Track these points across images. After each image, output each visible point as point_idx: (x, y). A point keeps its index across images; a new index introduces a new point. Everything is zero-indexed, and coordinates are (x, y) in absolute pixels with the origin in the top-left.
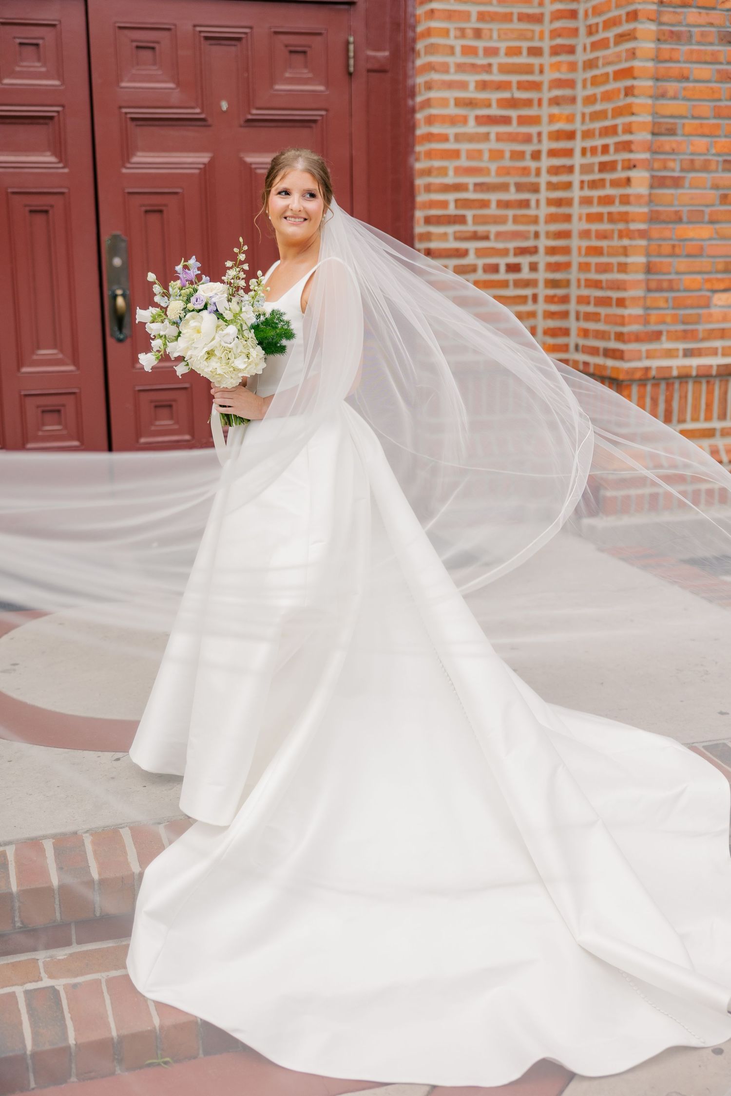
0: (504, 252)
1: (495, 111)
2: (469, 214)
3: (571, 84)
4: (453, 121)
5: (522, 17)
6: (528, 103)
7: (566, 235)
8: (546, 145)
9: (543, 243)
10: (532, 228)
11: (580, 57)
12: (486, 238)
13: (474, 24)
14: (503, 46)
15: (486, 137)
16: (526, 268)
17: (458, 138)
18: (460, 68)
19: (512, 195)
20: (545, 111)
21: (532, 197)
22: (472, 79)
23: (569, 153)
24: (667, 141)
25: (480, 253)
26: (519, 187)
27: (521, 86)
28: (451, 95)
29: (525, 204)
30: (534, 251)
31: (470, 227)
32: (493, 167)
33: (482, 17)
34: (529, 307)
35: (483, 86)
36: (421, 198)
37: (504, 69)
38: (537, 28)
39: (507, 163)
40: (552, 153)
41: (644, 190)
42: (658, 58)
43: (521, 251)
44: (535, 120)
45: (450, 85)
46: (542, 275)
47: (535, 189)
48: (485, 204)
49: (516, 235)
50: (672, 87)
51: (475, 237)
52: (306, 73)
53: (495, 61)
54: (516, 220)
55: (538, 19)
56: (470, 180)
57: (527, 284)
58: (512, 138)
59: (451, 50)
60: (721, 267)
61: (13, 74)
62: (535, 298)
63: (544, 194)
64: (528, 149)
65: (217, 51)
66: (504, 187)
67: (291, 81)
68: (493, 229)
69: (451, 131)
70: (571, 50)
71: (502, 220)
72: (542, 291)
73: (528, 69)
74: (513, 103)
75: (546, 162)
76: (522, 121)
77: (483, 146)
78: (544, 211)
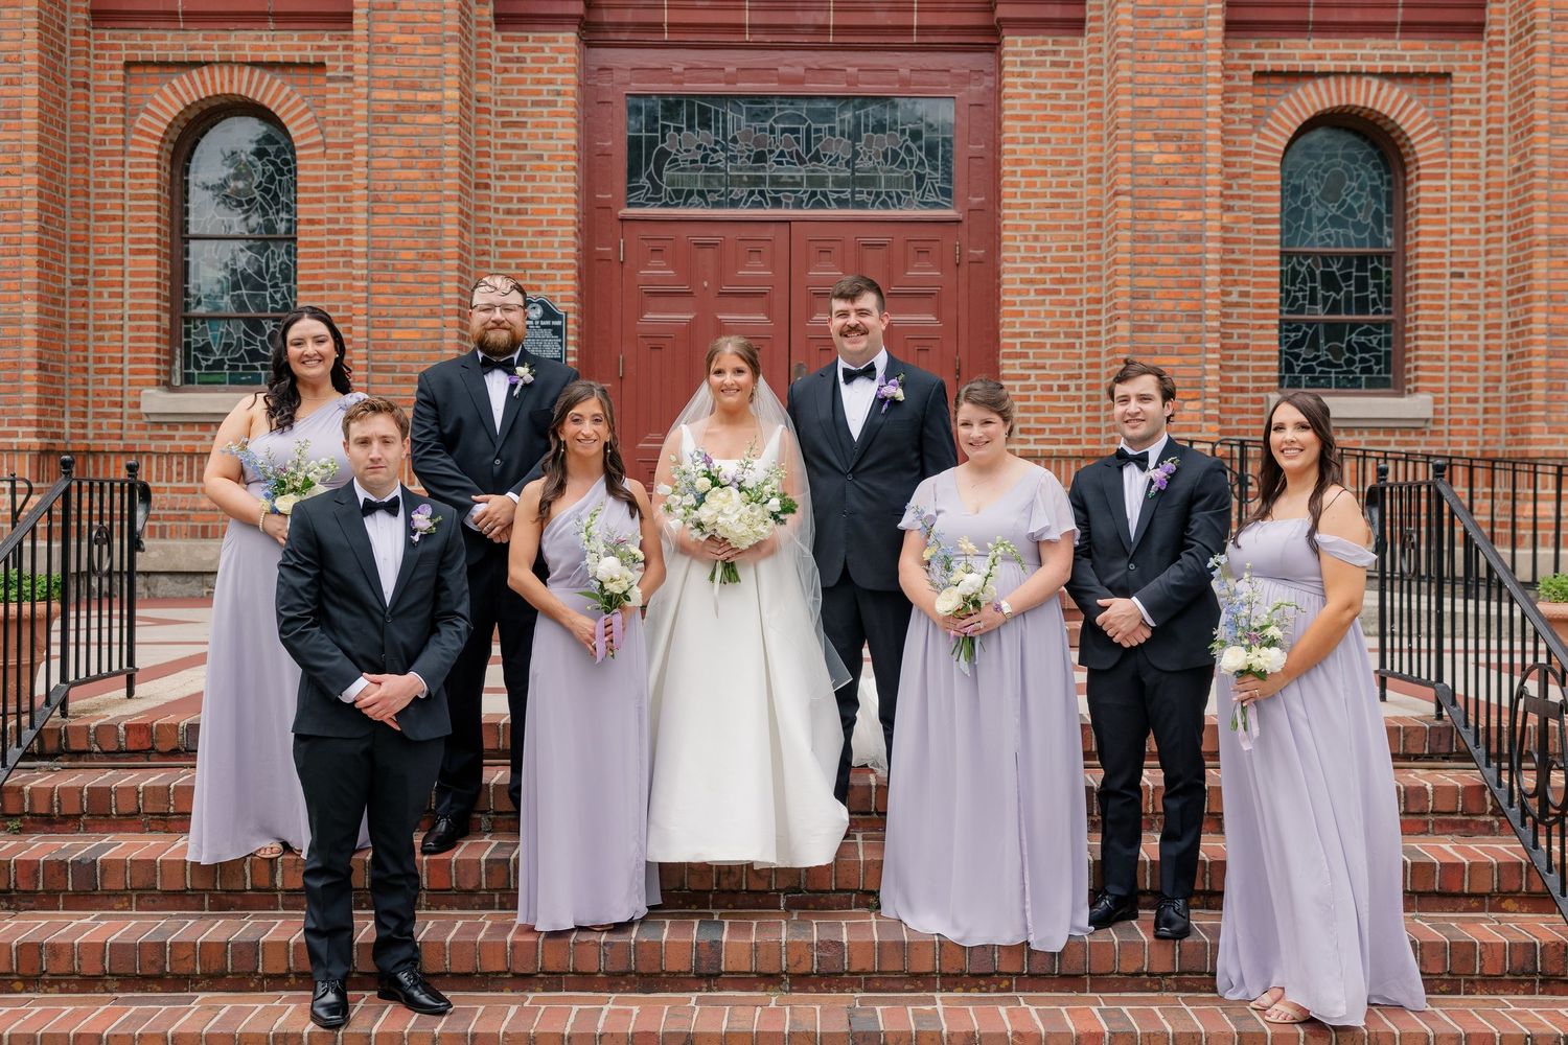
0: (1057, 378)
1: (1048, 286)
2: (1031, 352)
3: (1099, 268)
4: (1019, 292)
5: (1067, 228)
6: (1073, 281)
7: (1098, 365)
8: (1085, 307)
9: (1085, 371)
10: (1077, 362)
11: (1104, 250)
12: (1044, 367)
13: (1033, 232)
14: (1054, 245)
15: (1043, 303)
16: (1073, 389)
17: (1022, 303)
18: (1024, 259)
19: (1062, 340)
20: (1086, 285)
21: (1077, 341)
22: (1032, 266)
23: (1098, 312)
24: (1144, 303)
25: (1038, 377)
26: (1067, 335)
27: (1067, 270)
28: (1017, 276)
29: (1073, 346)
30: (1079, 377)
31: (1031, 360)
32: (1048, 321)
33: (1039, 228)
34: (1076, 414)
35: (1041, 270)
36: (1004, 341)
37: (1054, 260)
38: (1078, 234)
39: (1058, 319)
40: (1089, 312)
41: (1126, 334)
42: (1133, 252)
43: (1071, 377)
44: (1078, 292)
45: (1017, 270)
46: (1084, 393)
47: (1079, 336)
48: (1042, 346)
49: (1064, 366)
50: (1146, 269)
51: (1035, 367)
52: (929, 265)
53: (1048, 255)
54: (1065, 356)
55: (1079, 228)
56: (1032, 330)
57: (1074, 399)
58: (1060, 303)
59: (1018, 248)
60: (1188, 384)
61: (744, 269)
62: (1080, 408)
63: (1085, 339)
64: (1073, 310)
65: (870, 253)
66: (1057, 335)
67: (918, 269)
68: (1048, 362)
69: (1018, 299)
70: (1098, 247)
71: (1055, 356)
72: (1084, 404)
73: (1073, 259)
74: (1062, 281)
75: (1085, 318)
76: (1068, 292)
77: (1041, 308)
78: (1085, 350)
